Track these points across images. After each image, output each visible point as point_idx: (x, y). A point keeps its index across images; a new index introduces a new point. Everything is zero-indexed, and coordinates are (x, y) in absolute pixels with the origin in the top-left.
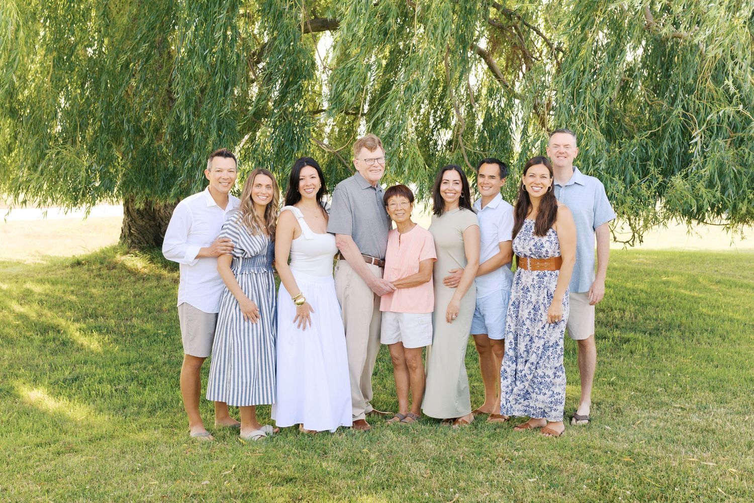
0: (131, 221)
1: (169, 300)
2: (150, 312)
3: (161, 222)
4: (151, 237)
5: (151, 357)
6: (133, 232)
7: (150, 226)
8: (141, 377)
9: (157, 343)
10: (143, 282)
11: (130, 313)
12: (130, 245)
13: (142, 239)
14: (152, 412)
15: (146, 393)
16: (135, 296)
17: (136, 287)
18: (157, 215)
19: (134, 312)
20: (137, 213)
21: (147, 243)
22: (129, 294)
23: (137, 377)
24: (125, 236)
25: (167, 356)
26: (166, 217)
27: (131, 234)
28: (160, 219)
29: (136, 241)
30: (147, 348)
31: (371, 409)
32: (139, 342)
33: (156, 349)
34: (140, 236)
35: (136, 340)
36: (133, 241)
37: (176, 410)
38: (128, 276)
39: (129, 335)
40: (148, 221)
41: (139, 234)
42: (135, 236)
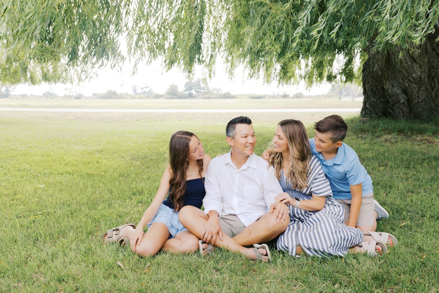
3: (389, 99)
4: (380, 110)
6: (367, 106)
7: (380, 102)
13: (373, 111)
18: (386, 93)
20: (371, 92)
26: (393, 95)
28: (388, 96)
29: (368, 112)
34: (371, 109)
36: (366, 113)
40: (378, 98)
41: (371, 107)
42: (368, 109)
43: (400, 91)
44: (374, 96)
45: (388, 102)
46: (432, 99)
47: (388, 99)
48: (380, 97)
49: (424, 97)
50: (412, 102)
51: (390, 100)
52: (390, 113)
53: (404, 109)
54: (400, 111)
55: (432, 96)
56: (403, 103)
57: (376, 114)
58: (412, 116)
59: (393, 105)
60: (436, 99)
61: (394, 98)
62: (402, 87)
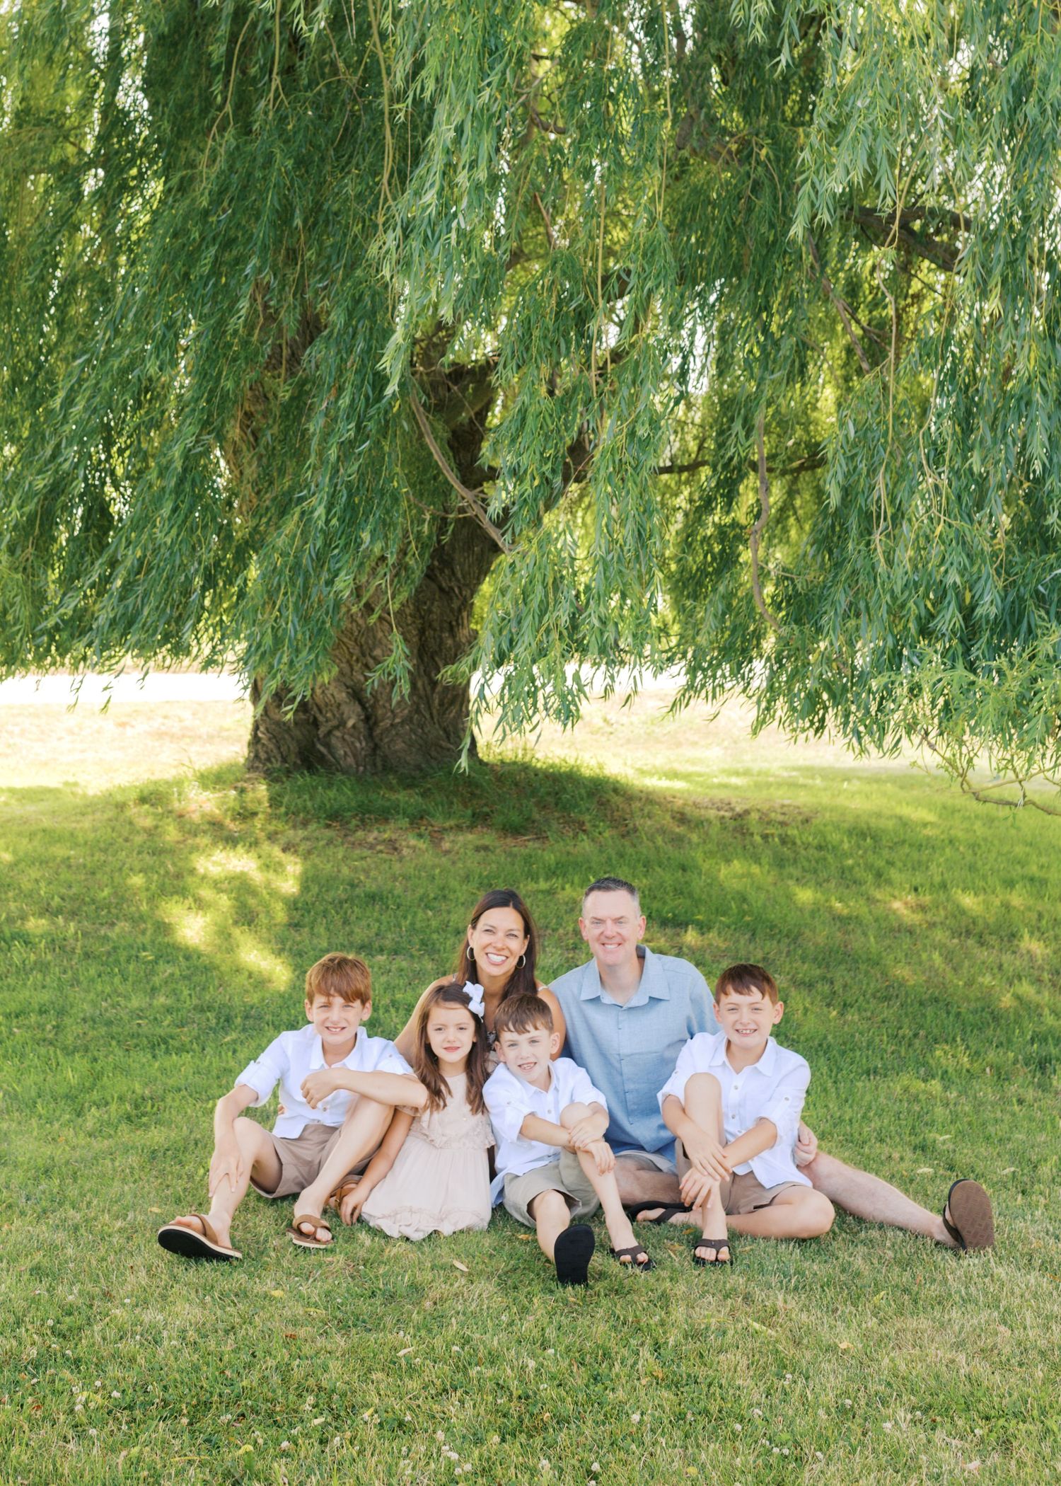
3: (318, 715)
4: (294, 748)
6: (260, 736)
7: (295, 724)
13: (275, 751)
26: (326, 705)
28: (315, 708)
29: (263, 756)
34: (271, 746)
36: (258, 756)
41: (271, 739)
42: (264, 745)
43: (344, 695)
45: (316, 724)
46: (431, 714)
47: (315, 719)
49: (406, 712)
50: (376, 723)
51: (321, 718)
52: (323, 755)
53: (358, 745)
54: (348, 750)
55: (429, 707)
56: (354, 726)
57: (284, 760)
58: (379, 763)
59: (329, 733)
60: (444, 713)
61: (329, 715)
62: (349, 683)
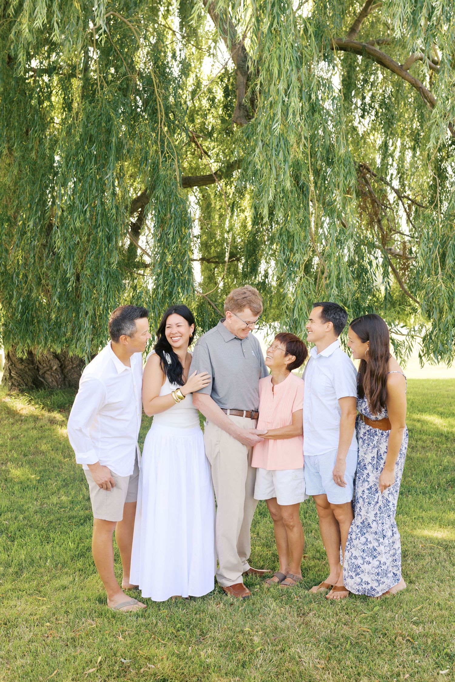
0: (11, 365)
1: (45, 441)
2: (25, 455)
3: (39, 365)
4: (30, 380)
5: (23, 506)
6: (13, 375)
7: (29, 369)
8: (11, 529)
9: (30, 489)
10: (21, 424)
11: (5, 458)
12: (10, 388)
13: (22, 381)
14: (17, 574)
15: (14, 548)
16: (11, 439)
17: (13, 429)
18: (35, 359)
19: (10, 456)
21: (26, 385)
22: (6, 437)
23: (7, 529)
24: (6, 379)
25: (39, 504)
26: (43, 361)
27: (11, 377)
28: (38, 363)
29: (16, 384)
30: (20, 496)
31: (248, 567)
32: (12, 489)
33: (28, 496)
34: (19, 379)
35: (9, 486)
36: (13, 384)
37: (42, 570)
38: (7, 418)
39: (3, 481)
40: (27, 365)
41: (18, 377)
42: (15, 379)
43: (51, 357)
44: (21, 363)
45: (38, 369)
47: (38, 366)
48: (28, 364)
49: (78, 362)
50: (65, 367)
51: (41, 367)
52: (42, 382)
53: (57, 377)
54: (53, 379)
56: (56, 369)
58: (67, 384)
59: (45, 372)
61: (45, 365)
